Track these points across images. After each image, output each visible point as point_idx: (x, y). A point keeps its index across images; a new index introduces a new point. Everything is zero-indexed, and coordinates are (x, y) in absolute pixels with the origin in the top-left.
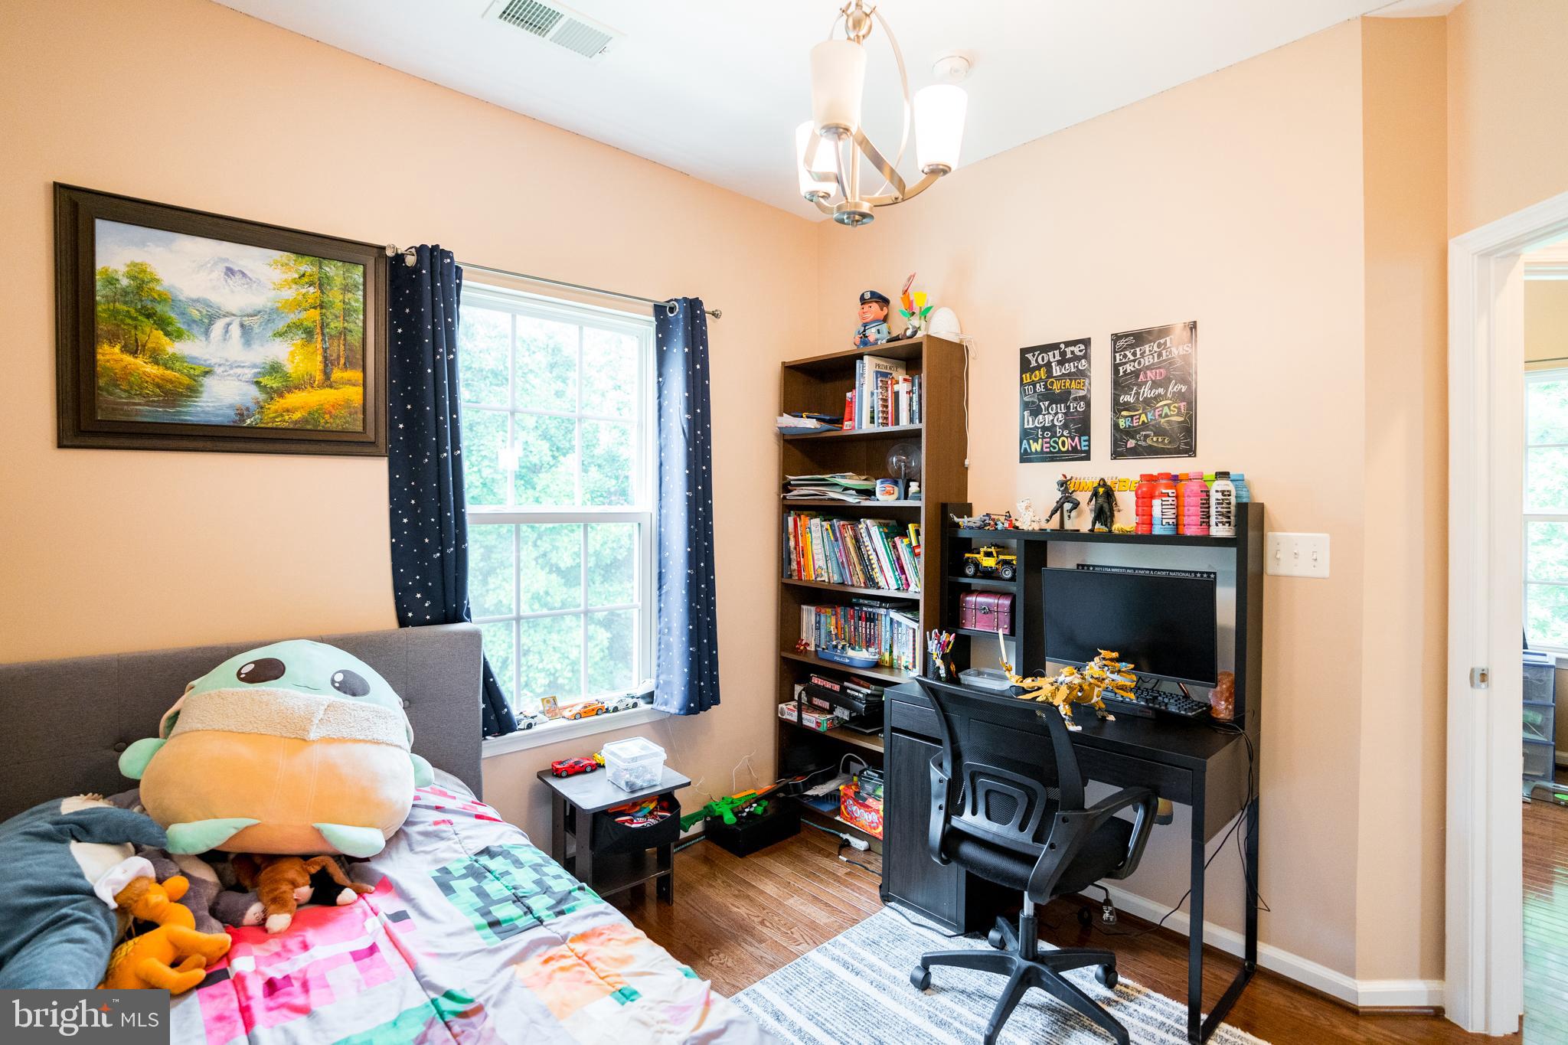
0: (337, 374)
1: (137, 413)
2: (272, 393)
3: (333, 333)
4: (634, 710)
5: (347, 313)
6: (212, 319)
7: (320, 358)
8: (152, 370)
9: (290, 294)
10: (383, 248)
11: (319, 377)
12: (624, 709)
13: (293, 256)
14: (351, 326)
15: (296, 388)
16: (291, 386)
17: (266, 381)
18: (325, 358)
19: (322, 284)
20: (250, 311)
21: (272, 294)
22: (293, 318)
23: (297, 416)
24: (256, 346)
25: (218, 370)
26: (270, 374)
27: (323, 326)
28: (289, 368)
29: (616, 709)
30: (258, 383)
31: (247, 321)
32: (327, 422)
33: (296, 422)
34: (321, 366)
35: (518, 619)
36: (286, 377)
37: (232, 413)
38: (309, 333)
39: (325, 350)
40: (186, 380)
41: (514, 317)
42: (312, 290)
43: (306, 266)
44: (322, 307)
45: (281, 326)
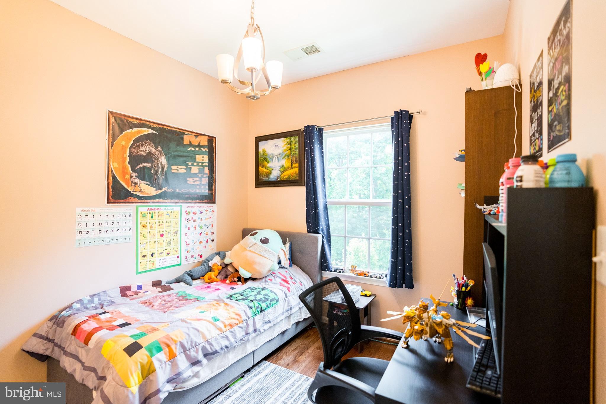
0: (294, 165)
1: (264, 180)
2: (282, 172)
3: (293, 155)
4: (379, 279)
5: (295, 149)
6: (273, 157)
7: (290, 162)
8: (265, 170)
9: (285, 148)
10: (301, 130)
11: (290, 167)
12: (375, 278)
13: (285, 138)
14: (296, 152)
15: (286, 170)
16: (285, 170)
17: (282, 170)
18: (291, 162)
19: (290, 143)
20: (279, 154)
21: (282, 148)
22: (285, 153)
23: (286, 177)
24: (280, 162)
25: (274, 168)
26: (282, 168)
27: (291, 153)
28: (285, 166)
29: (371, 277)
30: (280, 170)
31: (278, 156)
32: (292, 178)
33: (286, 179)
34: (290, 164)
35: (345, 237)
36: (285, 168)
37: (276, 178)
38: (288, 156)
39: (291, 160)
40: (270, 172)
41: (348, 136)
42: (289, 145)
43: (288, 140)
44: (291, 149)
45: (284, 156)
